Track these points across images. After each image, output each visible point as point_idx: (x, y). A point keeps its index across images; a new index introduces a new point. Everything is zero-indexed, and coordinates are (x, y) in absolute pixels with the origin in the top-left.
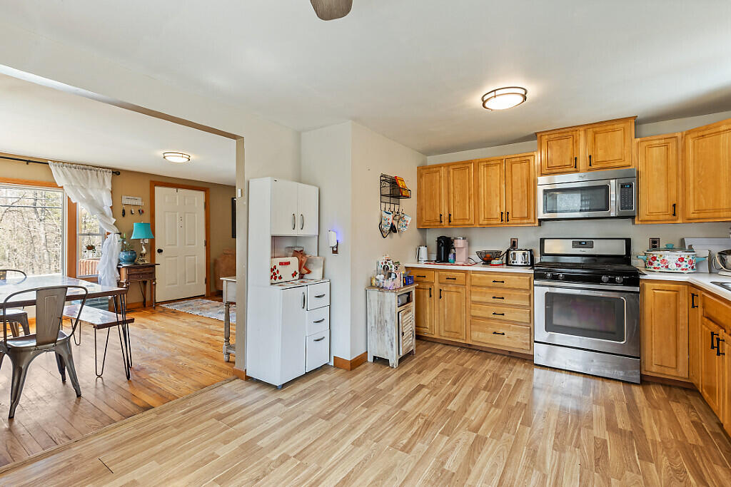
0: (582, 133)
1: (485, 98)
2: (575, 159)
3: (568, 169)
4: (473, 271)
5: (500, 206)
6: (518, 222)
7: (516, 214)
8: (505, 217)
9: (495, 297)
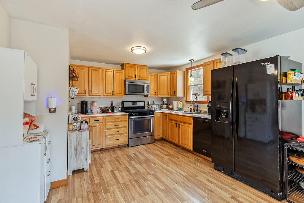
0: (137, 67)
1: (132, 49)
2: (135, 75)
3: (133, 78)
4: (106, 116)
5: (112, 89)
6: (118, 95)
7: (118, 92)
8: (114, 93)
9: (115, 125)
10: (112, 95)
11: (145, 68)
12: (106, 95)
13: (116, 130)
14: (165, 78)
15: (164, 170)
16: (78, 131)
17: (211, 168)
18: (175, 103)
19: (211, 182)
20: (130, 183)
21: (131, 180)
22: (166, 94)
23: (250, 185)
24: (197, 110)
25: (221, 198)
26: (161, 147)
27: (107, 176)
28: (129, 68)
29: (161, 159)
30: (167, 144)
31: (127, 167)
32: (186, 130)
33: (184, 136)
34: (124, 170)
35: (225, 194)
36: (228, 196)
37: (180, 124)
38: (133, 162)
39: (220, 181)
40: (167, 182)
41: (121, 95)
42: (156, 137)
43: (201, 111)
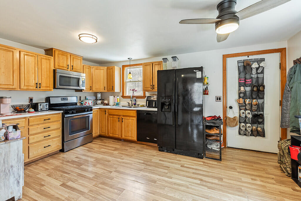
0: (69, 56)
2: (68, 65)
3: (65, 69)
4: (30, 117)
5: (35, 80)
6: (45, 88)
7: (43, 84)
8: (38, 86)
9: (44, 128)
10: (35, 88)
11: (79, 58)
12: (26, 88)
13: (46, 134)
14: (101, 73)
15: (122, 164)
16: (4, 143)
17: (156, 151)
18: (111, 98)
19: (163, 161)
20: (97, 188)
21: (96, 184)
22: (103, 89)
23: (185, 155)
24: (135, 104)
25: (176, 169)
26: (103, 144)
27: (60, 193)
28: (60, 56)
29: (111, 155)
30: (107, 140)
31: (80, 174)
32: (130, 123)
33: (127, 129)
34: (79, 178)
35: (177, 166)
36: (179, 167)
37: (123, 118)
38: (83, 166)
39: (168, 158)
40: (132, 173)
41: (48, 89)
42: (94, 135)
43: (138, 105)
